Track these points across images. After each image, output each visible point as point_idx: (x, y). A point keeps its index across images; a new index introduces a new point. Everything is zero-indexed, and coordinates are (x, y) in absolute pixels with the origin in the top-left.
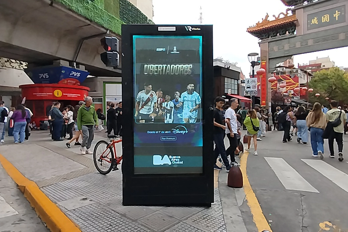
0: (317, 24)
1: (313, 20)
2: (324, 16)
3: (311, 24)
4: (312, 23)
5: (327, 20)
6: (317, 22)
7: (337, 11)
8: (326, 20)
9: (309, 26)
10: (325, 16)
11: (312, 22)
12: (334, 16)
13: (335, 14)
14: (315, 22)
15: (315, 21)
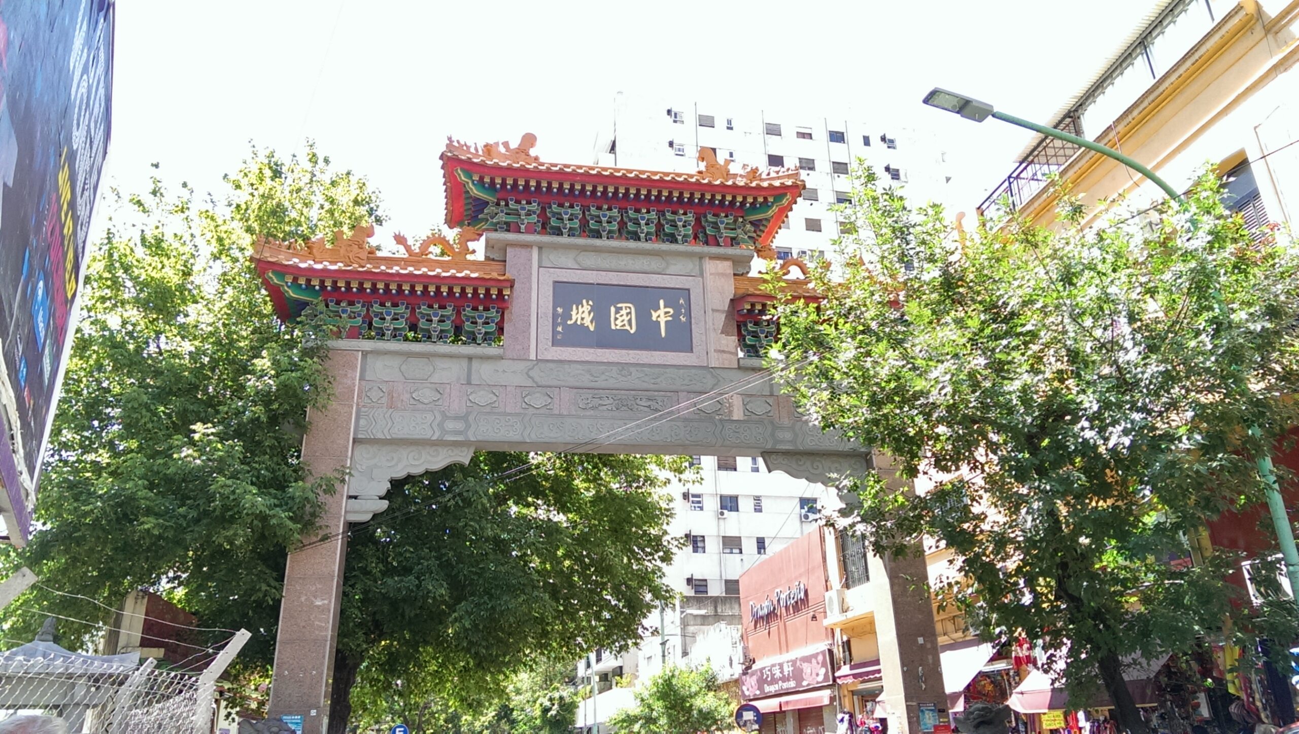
0: (592, 328)
1: (574, 307)
2: (619, 305)
3: (569, 322)
4: (571, 319)
5: (630, 324)
6: (592, 322)
7: (662, 303)
8: (626, 322)
9: (560, 329)
10: (621, 308)
11: (574, 318)
12: (654, 318)
13: (655, 311)
14: (583, 319)
15: (582, 314)
